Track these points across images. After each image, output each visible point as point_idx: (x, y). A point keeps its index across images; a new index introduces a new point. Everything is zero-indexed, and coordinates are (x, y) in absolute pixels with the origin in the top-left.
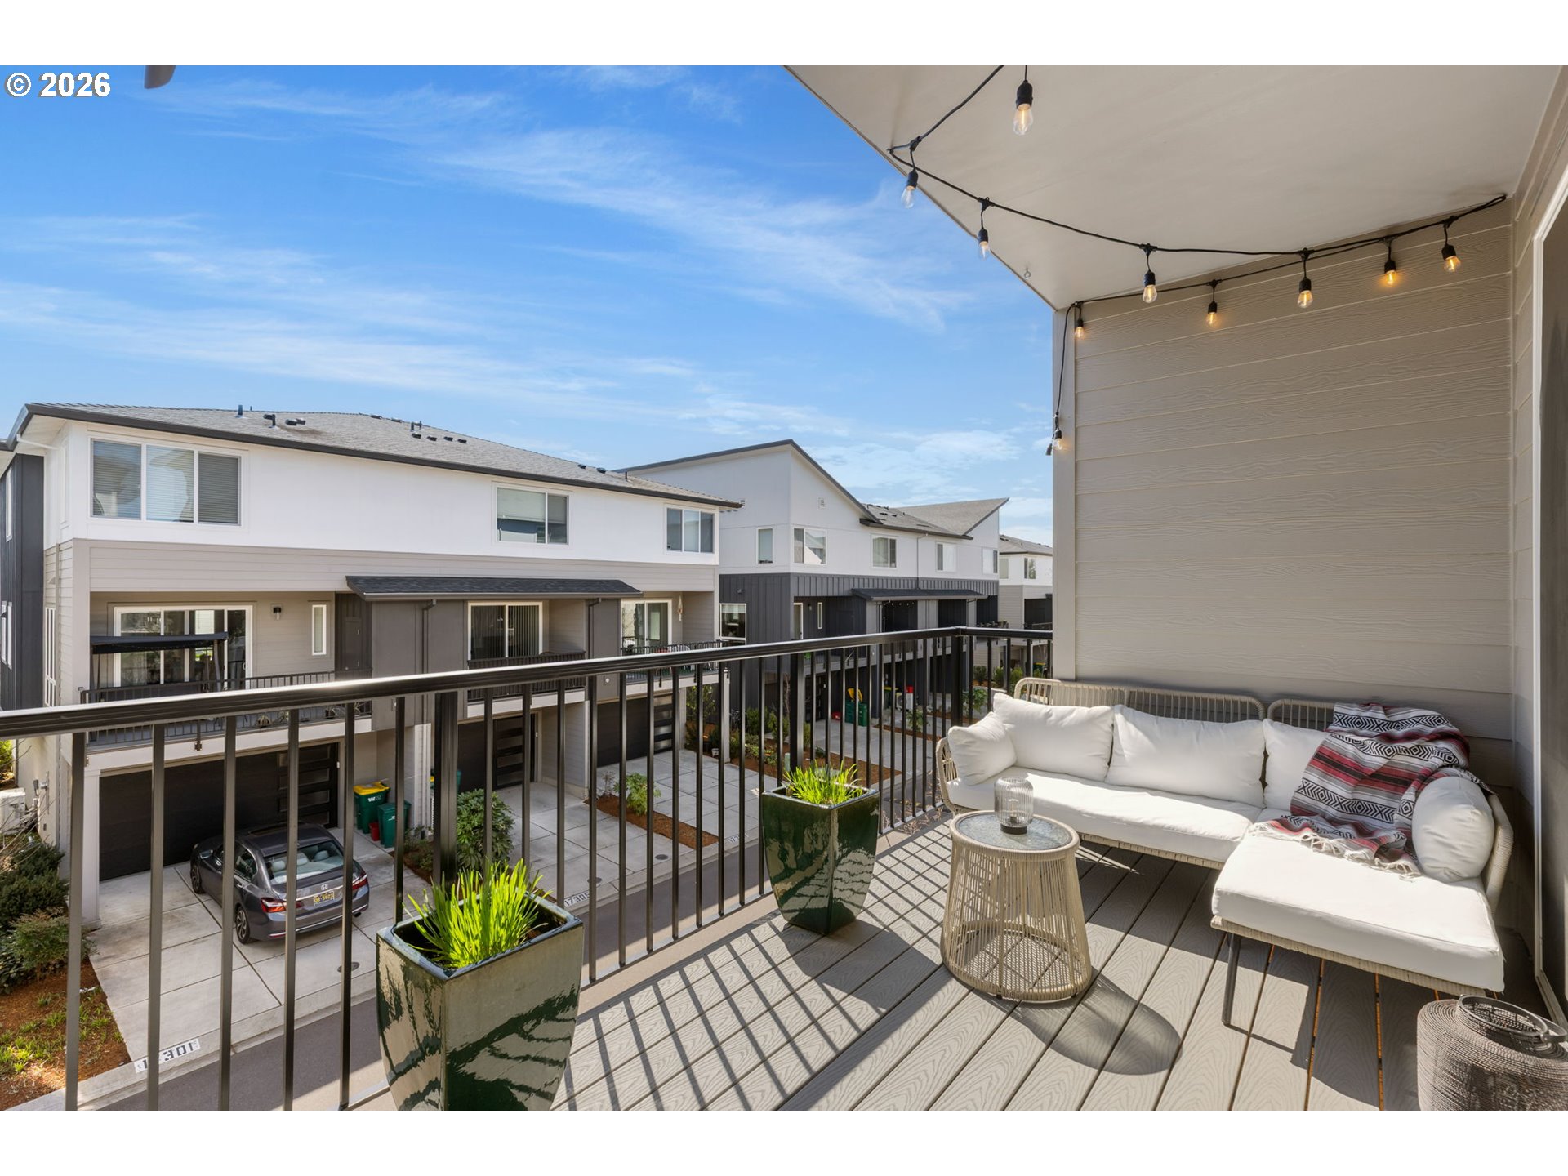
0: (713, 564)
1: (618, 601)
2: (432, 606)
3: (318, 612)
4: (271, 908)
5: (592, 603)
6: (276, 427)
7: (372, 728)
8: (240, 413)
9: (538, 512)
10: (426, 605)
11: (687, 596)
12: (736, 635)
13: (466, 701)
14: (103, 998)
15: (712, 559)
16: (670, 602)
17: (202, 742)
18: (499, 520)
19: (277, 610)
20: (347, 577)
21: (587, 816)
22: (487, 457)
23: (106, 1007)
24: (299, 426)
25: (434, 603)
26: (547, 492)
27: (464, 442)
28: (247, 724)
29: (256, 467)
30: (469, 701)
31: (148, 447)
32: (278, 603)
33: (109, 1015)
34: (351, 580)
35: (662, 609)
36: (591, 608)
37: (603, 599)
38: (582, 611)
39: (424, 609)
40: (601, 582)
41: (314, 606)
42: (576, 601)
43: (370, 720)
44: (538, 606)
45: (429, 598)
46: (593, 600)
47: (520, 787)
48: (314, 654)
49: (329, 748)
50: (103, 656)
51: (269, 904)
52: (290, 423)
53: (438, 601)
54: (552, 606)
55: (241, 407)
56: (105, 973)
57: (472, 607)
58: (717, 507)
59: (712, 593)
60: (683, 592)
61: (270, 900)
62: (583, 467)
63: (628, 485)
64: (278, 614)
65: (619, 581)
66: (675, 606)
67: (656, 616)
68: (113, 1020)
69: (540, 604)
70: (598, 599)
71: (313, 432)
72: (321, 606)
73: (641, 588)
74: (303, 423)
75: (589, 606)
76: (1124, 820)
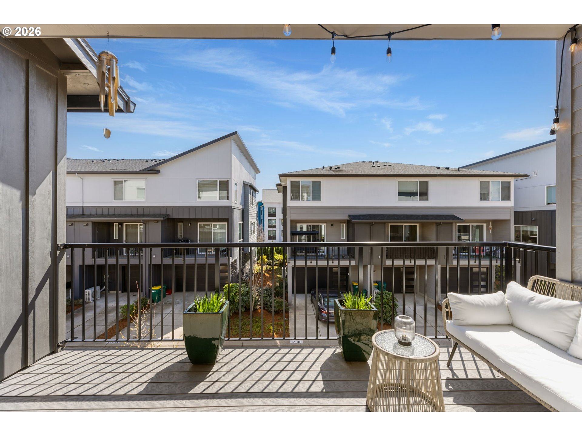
0: (510, 206)
1: (452, 223)
2: (373, 225)
3: (343, 226)
4: (323, 312)
5: (438, 224)
6: (331, 171)
7: (355, 264)
8: (323, 168)
9: (415, 188)
10: (371, 224)
11: (495, 222)
12: (533, 242)
13: (386, 259)
14: (289, 322)
15: (510, 204)
16: (485, 225)
17: (312, 261)
18: (399, 193)
19: (332, 225)
20: (348, 215)
21: (434, 311)
22: (396, 170)
23: (289, 325)
24: (338, 169)
25: (374, 223)
26: (418, 180)
27: (391, 166)
28: (322, 258)
29: (326, 183)
30: (387, 259)
31: (301, 181)
32: (331, 223)
33: (289, 327)
34: (349, 216)
35: (481, 228)
36: (438, 226)
37: (443, 223)
38: (434, 227)
39: (371, 226)
40: (443, 215)
41: (342, 224)
42: (432, 223)
43: (354, 261)
44: (417, 225)
45: (372, 222)
46: (439, 223)
47: (413, 294)
48: (342, 239)
49: (346, 268)
50: (294, 236)
51: (322, 310)
52: (336, 169)
53: (375, 223)
54: (423, 225)
55: (323, 166)
56: (290, 316)
57: (391, 225)
58: (513, 178)
59: (509, 220)
60: (493, 220)
61: (323, 309)
62: (439, 168)
63: (460, 173)
64: (332, 226)
65: (453, 215)
66: (488, 227)
67: (477, 231)
68: (289, 328)
69: (418, 225)
70: (441, 223)
71: (341, 171)
72: (343, 224)
73: (463, 218)
74: (339, 168)
75: (437, 226)
76: (521, 371)
